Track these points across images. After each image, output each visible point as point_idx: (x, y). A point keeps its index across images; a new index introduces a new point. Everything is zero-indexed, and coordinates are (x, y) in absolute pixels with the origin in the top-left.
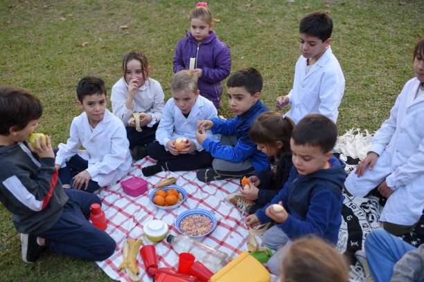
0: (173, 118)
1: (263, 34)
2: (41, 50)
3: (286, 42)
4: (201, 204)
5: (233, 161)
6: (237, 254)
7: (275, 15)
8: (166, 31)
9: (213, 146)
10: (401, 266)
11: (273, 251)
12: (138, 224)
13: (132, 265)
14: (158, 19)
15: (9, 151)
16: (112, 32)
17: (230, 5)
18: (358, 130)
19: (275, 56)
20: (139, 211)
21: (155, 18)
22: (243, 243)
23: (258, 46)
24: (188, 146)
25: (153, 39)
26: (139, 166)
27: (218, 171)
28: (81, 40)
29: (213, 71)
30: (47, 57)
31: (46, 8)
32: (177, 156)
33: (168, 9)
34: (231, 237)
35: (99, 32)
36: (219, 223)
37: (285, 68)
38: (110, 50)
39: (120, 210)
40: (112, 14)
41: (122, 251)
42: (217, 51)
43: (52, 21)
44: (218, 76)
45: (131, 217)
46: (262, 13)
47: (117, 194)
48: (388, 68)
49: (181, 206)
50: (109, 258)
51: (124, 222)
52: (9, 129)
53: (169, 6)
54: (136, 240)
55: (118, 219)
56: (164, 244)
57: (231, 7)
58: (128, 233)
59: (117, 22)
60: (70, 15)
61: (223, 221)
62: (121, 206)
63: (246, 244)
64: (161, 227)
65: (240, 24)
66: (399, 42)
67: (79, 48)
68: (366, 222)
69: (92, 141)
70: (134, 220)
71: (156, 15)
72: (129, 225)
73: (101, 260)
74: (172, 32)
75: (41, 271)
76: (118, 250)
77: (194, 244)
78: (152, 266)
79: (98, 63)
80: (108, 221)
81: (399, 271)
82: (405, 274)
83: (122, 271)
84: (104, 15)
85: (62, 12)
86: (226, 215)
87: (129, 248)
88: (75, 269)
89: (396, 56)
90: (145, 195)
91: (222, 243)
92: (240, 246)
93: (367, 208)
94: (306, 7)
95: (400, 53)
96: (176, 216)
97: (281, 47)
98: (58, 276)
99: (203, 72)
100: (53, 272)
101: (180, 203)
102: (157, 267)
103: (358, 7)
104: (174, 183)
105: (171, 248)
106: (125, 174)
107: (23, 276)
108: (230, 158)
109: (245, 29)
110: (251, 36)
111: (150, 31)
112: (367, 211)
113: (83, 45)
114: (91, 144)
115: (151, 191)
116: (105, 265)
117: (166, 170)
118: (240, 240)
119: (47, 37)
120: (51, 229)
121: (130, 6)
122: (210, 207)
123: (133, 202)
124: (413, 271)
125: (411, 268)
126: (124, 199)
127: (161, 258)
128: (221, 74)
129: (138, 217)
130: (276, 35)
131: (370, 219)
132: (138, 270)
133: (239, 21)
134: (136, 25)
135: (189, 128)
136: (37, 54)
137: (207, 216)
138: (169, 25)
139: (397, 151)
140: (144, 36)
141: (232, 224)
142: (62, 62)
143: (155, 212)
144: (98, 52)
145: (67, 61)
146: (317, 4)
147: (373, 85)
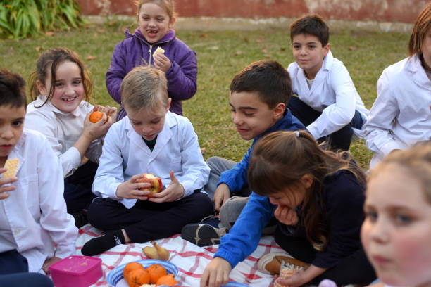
90: (101, 283)
94: (238, 53)
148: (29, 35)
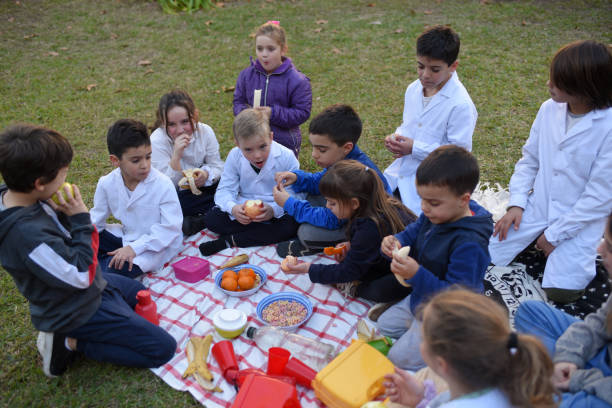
0: (238, 175)
1: (343, 67)
2: (27, 97)
3: (375, 77)
4: (287, 287)
5: (326, 228)
6: (344, 348)
7: (356, 41)
8: (206, 67)
9: (300, 207)
10: (566, 341)
11: (394, 340)
12: (202, 318)
13: (203, 369)
14: (192, 50)
15: (32, 214)
16: (127, 70)
17: (293, 30)
18: (487, 184)
19: (363, 95)
20: (202, 300)
21: (189, 50)
22: (352, 331)
23: (338, 83)
24: (263, 212)
25: (188, 79)
26: (194, 243)
27: (307, 242)
28: (86, 82)
29: (287, 111)
30: (37, 105)
31: (26, 39)
32: (247, 226)
33: (206, 38)
34: (335, 326)
35: (109, 70)
36: (315, 310)
37: (379, 110)
38: (129, 94)
39: (175, 301)
40: (125, 46)
41: (186, 353)
42: (294, 84)
43: (38, 57)
44: (293, 118)
45: (191, 308)
46: (338, 40)
47: (167, 280)
48: (517, 105)
49: (260, 291)
50: (170, 363)
51: (183, 315)
52: (34, 182)
53: (207, 34)
54: (203, 337)
55: (174, 312)
56: (243, 340)
57: (294, 32)
58: (190, 329)
59: (134, 57)
60: (65, 48)
61: (320, 306)
62: (175, 295)
63: (355, 333)
64: (237, 317)
65: (309, 54)
66: (527, 73)
67: (82, 92)
68: (511, 296)
69: (130, 209)
70: (198, 313)
71: (190, 46)
72: (190, 319)
73: (158, 366)
74: (216, 68)
75: (71, 387)
76: (179, 351)
77: (286, 336)
78: (231, 368)
79: (114, 111)
80: (159, 316)
81: (564, 347)
82: (572, 350)
83: (189, 379)
84: (113, 48)
85: (52, 44)
86: (324, 299)
87: (195, 349)
88: (122, 381)
89: (525, 90)
90: (207, 280)
91: (322, 335)
92: (348, 336)
93: (512, 280)
94: (399, 31)
95: (530, 87)
96: (255, 304)
97: (369, 84)
98: (98, 392)
99: (273, 112)
100: (89, 387)
101: (258, 287)
102: (238, 369)
103: (469, 28)
104: (246, 262)
105: (254, 344)
106: (176, 253)
107: (45, 395)
108: (323, 224)
109: (318, 61)
110: (326, 71)
111: (184, 67)
112: (512, 283)
113: (89, 89)
114: (128, 214)
115: (215, 274)
116: (164, 372)
117: (232, 246)
118: (347, 329)
119: (34, 79)
120: (87, 325)
121: (150, 34)
122: (300, 290)
123: (191, 289)
124: (582, 346)
125: (578, 343)
126: (179, 286)
127: (241, 358)
128: (299, 116)
129: (203, 307)
130: (361, 67)
131: (517, 293)
132: (212, 375)
133: (307, 51)
134: (161, 60)
135: (261, 188)
136: (21, 102)
137: (298, 302)
138: (209, 59)
139: (553, 200)
140: (176, 74)
141: (335, 310)
142: (60, 113)
143: (224, 301)
144: (112, 97)
145: (67, 110)
146: (412, 27)
147: (499, 128)
148: (201, 7)
